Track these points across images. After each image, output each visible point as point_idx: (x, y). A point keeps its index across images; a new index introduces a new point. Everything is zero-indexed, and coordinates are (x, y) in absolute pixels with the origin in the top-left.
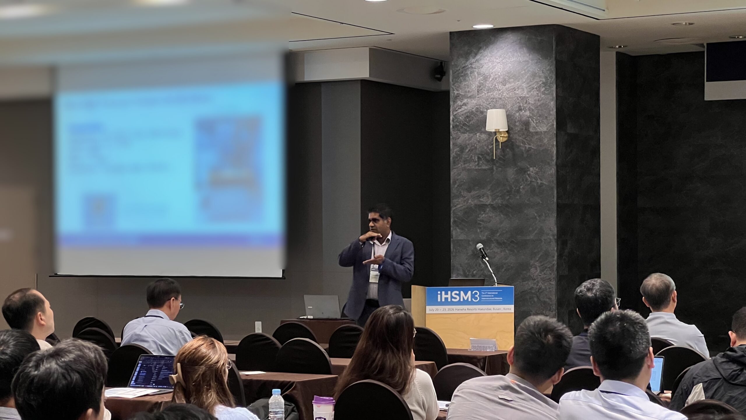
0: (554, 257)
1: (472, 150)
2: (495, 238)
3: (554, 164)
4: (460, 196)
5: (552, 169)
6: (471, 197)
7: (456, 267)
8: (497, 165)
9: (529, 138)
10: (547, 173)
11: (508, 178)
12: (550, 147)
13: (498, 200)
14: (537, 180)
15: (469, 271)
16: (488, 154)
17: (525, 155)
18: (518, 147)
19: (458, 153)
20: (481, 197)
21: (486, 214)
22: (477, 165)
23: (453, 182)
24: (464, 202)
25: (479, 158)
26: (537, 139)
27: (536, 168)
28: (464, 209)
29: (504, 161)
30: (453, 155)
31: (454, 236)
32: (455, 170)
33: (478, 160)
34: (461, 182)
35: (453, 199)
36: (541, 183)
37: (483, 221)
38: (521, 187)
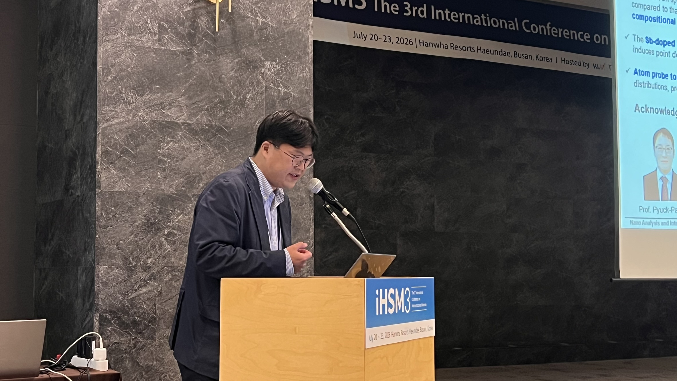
0: (308, 231)
1: (147, 9)
2: (195, 191)
3: (310, 60)
4: (118, 101)
5: (305, 70)
6: (144, 105)
7: (107, 250)
8: (201, 46)
9: (265, 5)
10: (297, 75)
11: (223, 76)
12: (303, 28)
13: (202, 116)
14: (279, 86)
15: (138, 259)
16: (182, 24)
17: (256, 37)
18: (244, 18)
19: (116, 9)
20: (165, 107)
21: (176, 143)
22: (156, 40)
23: (103, 70)
24: (129, 112)
25: (160, 27)
26: (277, 8)
27: (276, 65)
28: (127, 128)
29: (215, 40)
30: (104, 12)
31: (103, 185)
32: (109, 46)
33: (159, 32)
34: (122, 70)
35: (103, 105)
36: (285, 93)
37: (169, 156)
38: (248, 96)
